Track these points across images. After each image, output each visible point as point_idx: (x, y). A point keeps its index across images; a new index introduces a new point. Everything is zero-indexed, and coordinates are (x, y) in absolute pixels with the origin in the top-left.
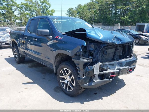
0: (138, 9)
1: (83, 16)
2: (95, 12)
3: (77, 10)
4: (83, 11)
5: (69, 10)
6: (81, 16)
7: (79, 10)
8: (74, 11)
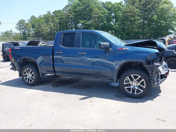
0: (100, 25)
1: (40, 30)
2: (54, 26)
3: (31, 22)
4: (40, 24)
5: (19, 22)
6: (38, 30)
7: (34, 23)
8: (27, 24)
